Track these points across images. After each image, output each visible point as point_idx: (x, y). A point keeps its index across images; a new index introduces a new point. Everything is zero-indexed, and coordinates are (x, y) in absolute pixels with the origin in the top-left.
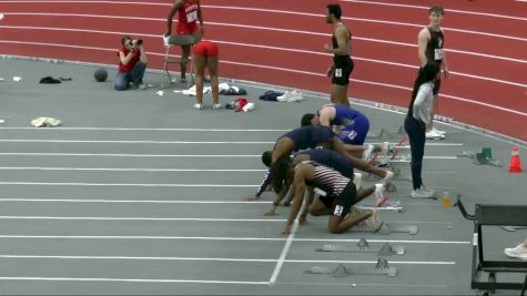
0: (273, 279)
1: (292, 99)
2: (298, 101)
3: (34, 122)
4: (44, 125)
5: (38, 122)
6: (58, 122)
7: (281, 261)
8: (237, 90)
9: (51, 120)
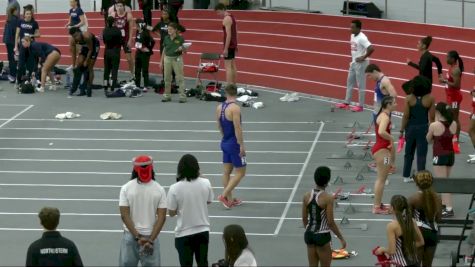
0: (277, 232)
1: (291, 100)
2: (295, 101)
3: (102, 116)
4: (110, 118)
5: (105, 116)
6: (120, 116)
7: (283, 218)
8: (250, 92)
9: (115, 115)
